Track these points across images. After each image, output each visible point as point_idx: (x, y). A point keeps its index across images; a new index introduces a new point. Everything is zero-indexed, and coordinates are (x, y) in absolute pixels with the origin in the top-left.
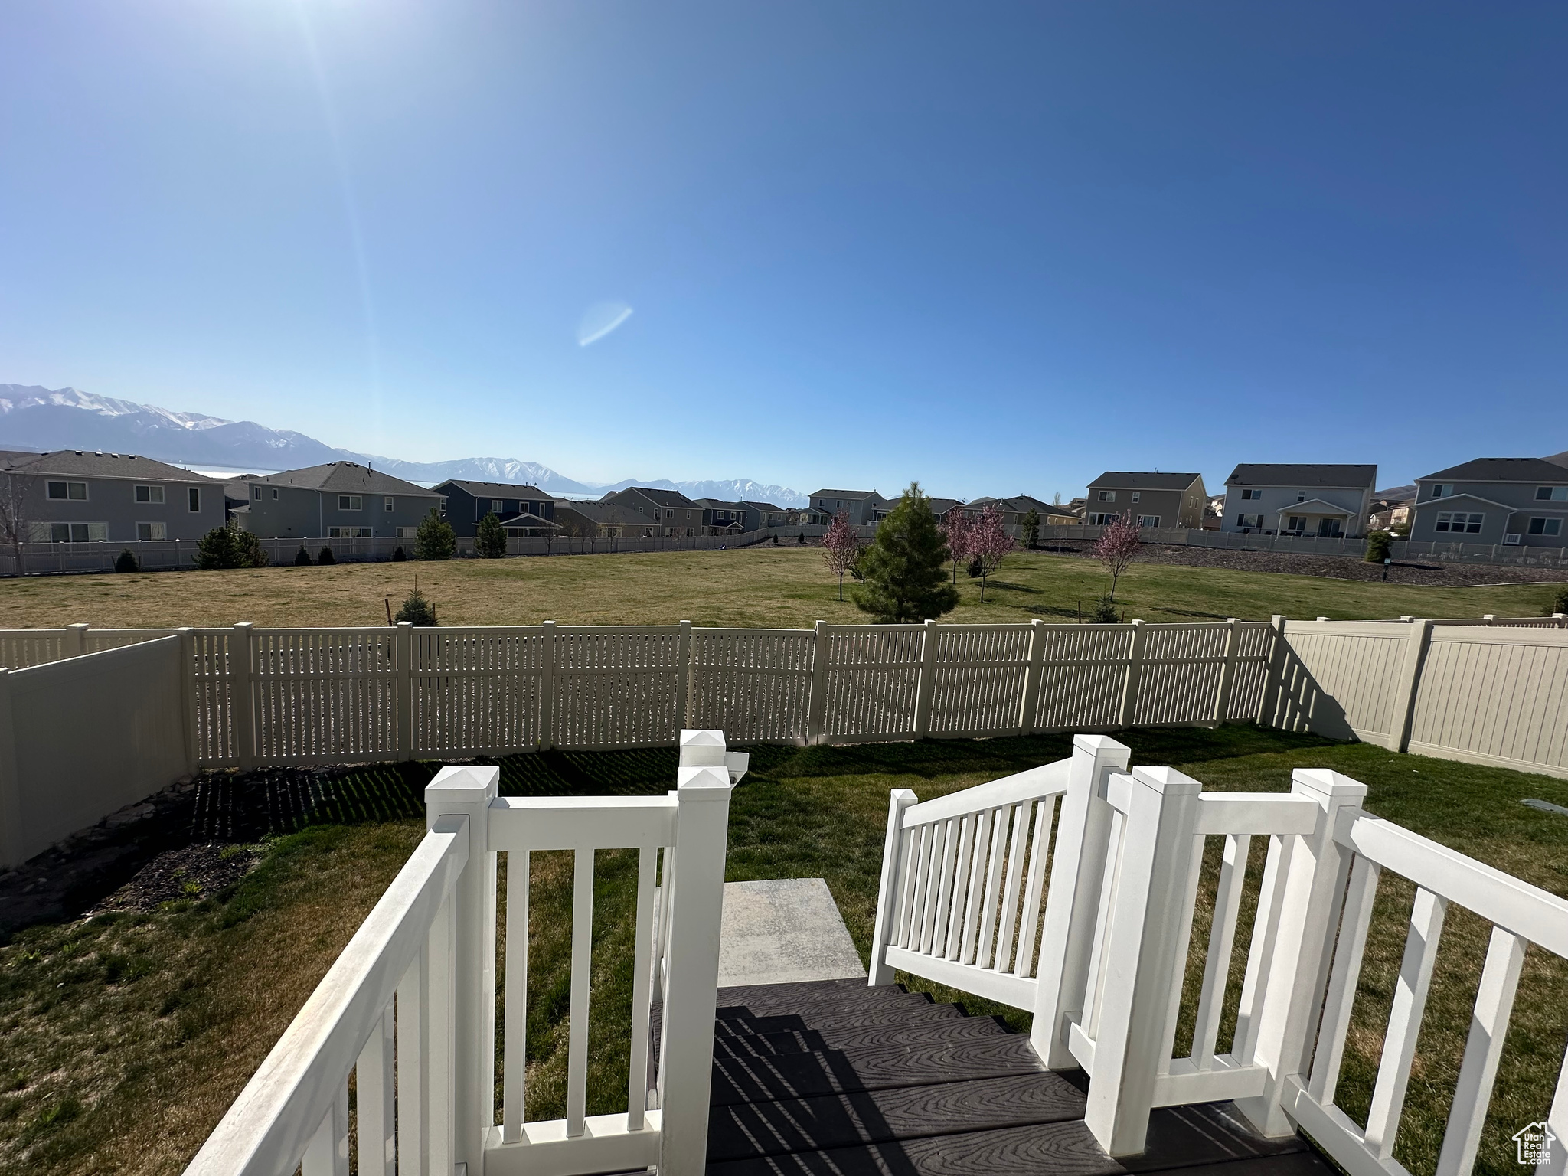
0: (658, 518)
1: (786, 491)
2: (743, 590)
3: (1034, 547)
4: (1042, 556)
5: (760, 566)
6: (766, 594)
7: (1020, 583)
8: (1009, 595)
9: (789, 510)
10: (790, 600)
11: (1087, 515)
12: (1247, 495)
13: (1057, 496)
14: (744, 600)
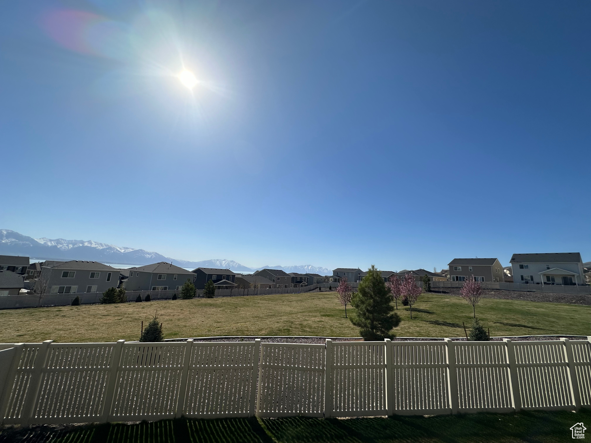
0: (274, 281)
1: (324, 269)
2: (304, 312)
3: (430, 291)
4: (435, 295)
5: (313, 300)
6: (314, 314)
7: (427, 309)
9: (326, 276)
11: (450, 276)
12: (522, 267)
13: (435, 269)
14: (304, 317)
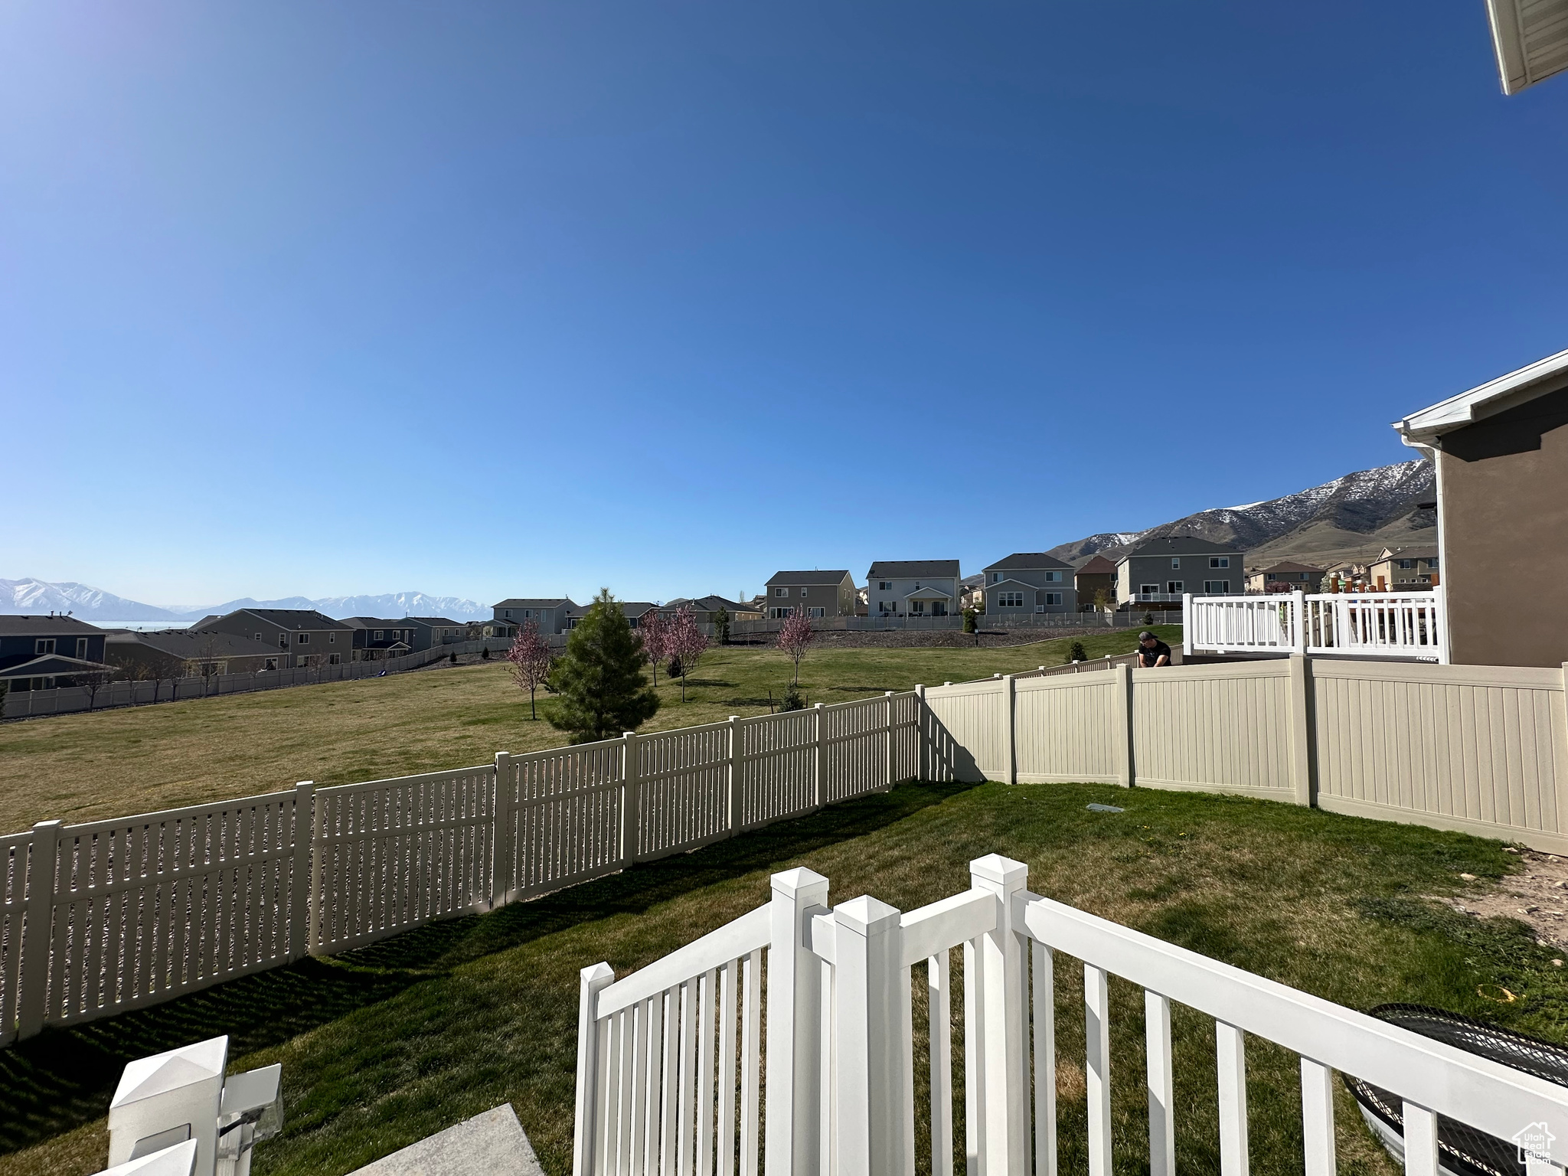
0: (284, 646)
1: (464, 604)
2: (409, 723)
3: (726, 642)
4: (735, 650)
5: (433, 691)
6: (440, 724)
7: (717, 678)
8: (709, 691)
9: (470, 623)
10: (471, 728)
11: (768, 609)
12: (882, 586)
13: (742, 595)
14: (409, 736)
